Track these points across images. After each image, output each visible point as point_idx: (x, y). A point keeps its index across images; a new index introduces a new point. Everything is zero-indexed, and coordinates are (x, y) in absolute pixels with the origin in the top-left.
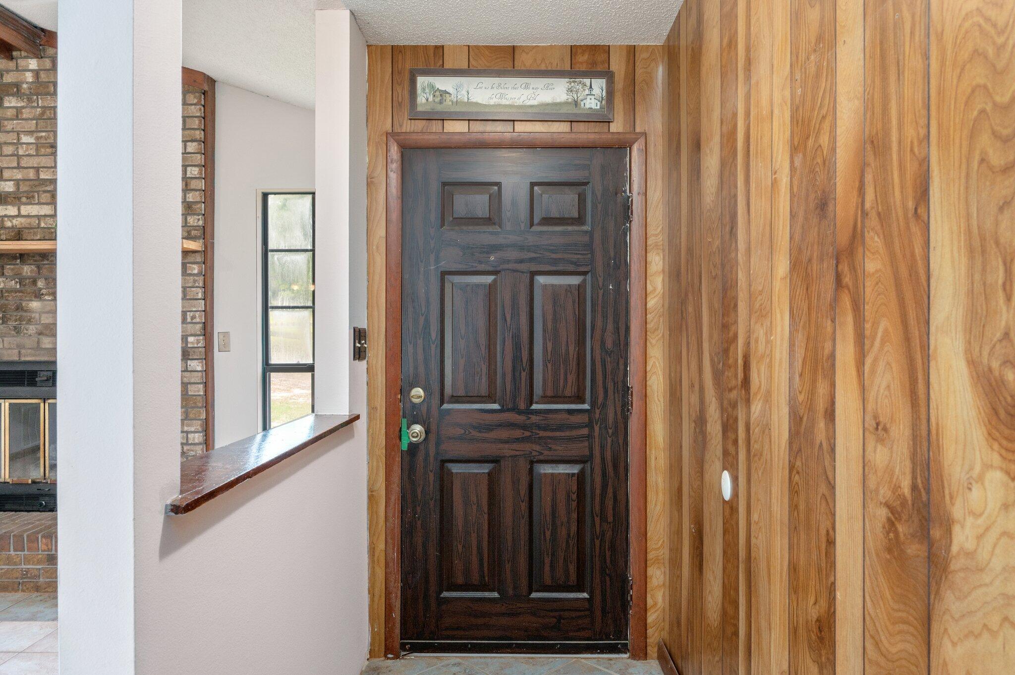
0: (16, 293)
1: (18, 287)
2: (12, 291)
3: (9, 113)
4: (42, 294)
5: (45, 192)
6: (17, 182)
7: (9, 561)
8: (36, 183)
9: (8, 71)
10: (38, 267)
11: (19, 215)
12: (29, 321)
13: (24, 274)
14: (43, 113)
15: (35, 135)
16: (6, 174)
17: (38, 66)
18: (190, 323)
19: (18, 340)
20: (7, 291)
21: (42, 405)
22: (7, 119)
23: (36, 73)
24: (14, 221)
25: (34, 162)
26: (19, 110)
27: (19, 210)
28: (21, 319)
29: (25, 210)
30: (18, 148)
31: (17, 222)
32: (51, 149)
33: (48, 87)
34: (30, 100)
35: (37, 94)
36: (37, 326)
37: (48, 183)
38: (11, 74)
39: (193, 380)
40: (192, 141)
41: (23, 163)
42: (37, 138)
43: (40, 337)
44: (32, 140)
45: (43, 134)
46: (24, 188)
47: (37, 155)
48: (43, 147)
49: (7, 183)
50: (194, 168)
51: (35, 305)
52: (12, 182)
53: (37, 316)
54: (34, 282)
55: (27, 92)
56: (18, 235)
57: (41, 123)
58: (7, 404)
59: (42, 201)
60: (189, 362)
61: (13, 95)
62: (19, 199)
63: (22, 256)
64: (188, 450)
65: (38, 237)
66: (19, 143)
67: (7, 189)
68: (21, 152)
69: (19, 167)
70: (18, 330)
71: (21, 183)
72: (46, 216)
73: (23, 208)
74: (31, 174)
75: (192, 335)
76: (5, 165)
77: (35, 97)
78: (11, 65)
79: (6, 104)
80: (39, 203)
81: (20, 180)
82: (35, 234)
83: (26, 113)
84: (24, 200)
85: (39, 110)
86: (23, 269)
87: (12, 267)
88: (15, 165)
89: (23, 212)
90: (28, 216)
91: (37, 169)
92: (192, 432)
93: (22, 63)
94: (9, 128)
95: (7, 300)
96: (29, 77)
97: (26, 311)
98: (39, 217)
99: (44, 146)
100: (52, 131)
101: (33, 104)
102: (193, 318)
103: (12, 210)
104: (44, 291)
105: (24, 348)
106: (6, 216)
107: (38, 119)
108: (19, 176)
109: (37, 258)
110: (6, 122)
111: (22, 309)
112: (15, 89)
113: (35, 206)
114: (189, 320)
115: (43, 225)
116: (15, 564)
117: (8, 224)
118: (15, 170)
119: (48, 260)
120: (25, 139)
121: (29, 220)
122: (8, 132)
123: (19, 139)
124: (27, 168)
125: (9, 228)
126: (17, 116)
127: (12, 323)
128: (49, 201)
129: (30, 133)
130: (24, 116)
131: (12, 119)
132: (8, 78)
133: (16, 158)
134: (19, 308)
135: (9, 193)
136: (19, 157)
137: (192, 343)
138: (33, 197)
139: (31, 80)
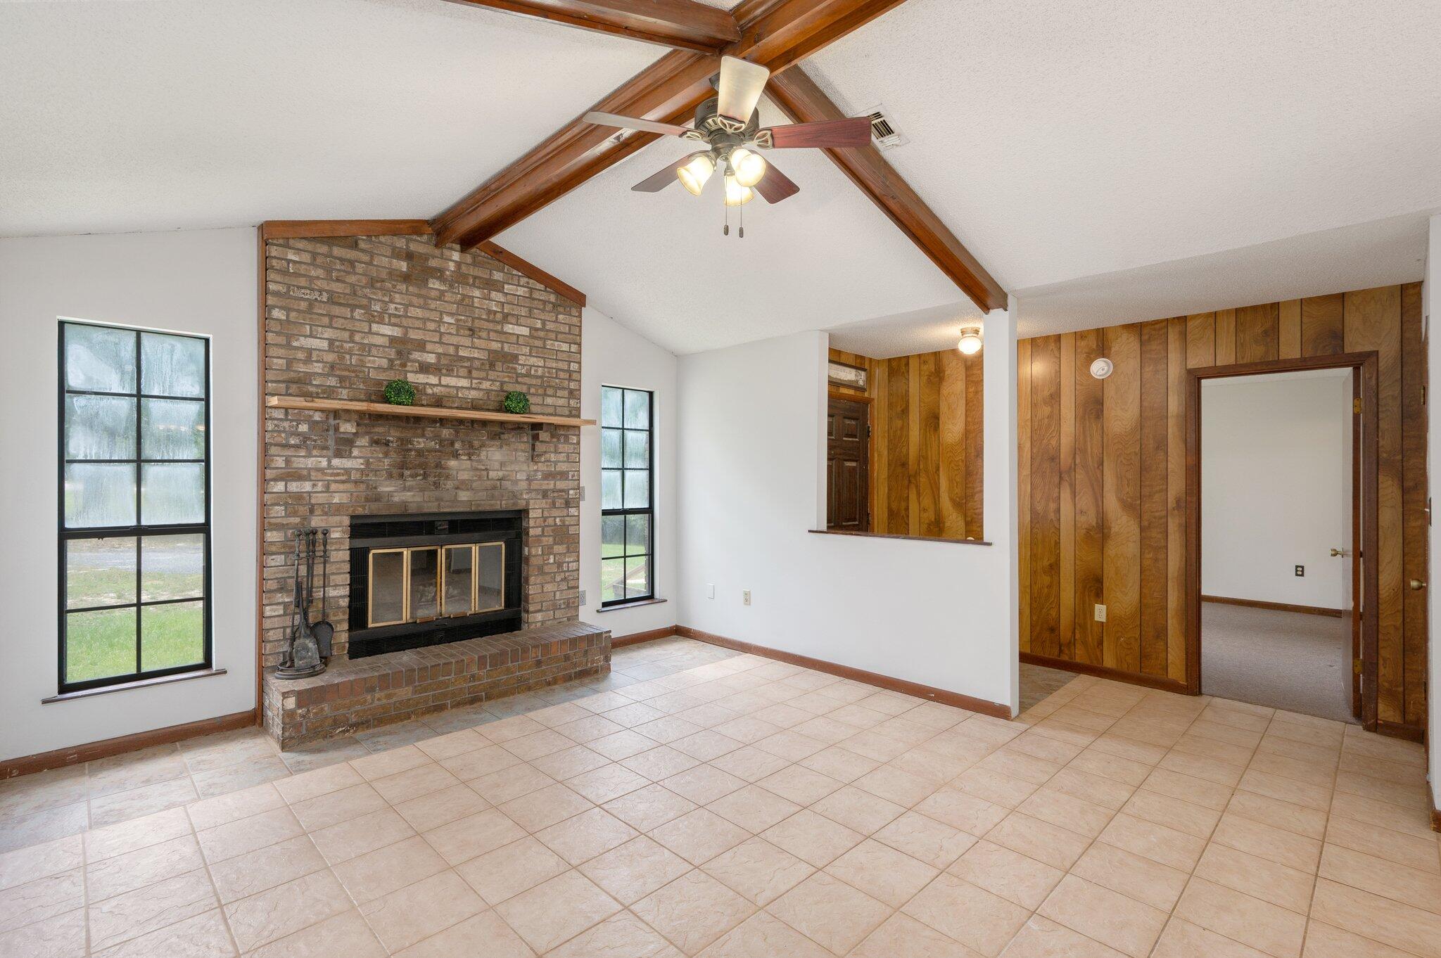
0: (436, 452)
1: (438, 447)
2: (432, 451)
3: (432, 294)
4: (459, 455)
5: (462, 367)
6: (439, 355)
7: (508, 671)
8: (455, 358)
9: (434, 257)
10: (457, 432)
11: (440, 385)
12: (447, 477)
13: (443, 436)
14: (463, 300)
15: (455, 317)
16: (429, 347)
17: (460, 258)
18: (571, 480)
19: (437, 493)
20: (427, 451)
21: (439, 550)
22: (432, 299)
23: (458, 264)
24: (435, 389)
25: (454, 340)
26: (442, 293)
27: (440, 380)
28: (440, 475)
29: (446, 380)
30: (440, 325)
31: (437, 390)
32: (469, 332)
33: (467, 278)
34: (451, 286)
35: (459, 283)
36: (454, 482)
37: (466, 360)
38: (436, 260)
39: (572, 523)
40: (575, 344)
41: (445, 340)
42: (458, 320)
43: (457, 491)
44: (452, 321)
45: (463, 318)
46: (444, 361)
47: (457, 335)
48: (462, 329)
49: (430, 355)
50: (575, 364)
51: (453, 463)
52: (434, 355)
53: (455, 472)
54: (452, 444)
55: (450, 279)
56: (438, 402)
57: (461, 308)
58: (409, 552)
59: (460, 374)
60: (570, 509)
61: (437, 278)
62: (440, 370)
63: (442, 421)
64: (568, 576)
65: (456, 405)
66: (441, 322)
67: (429, 360)
68: (442, 330)
69: (440, 343)
70: (437, 485)
71: (442, 357)
72: (462, 388)
73: (443, 378)
74: (451, 350)
75: (571, 489)
76: (428, 339)
77: (456, 285)
78: (437, 252)
79: (431, 285)
80: (458, 376)
81: (441, 353)
82: (453, 402)
83: (448, 296)
84: (444, 371)
85: (459, 296)
86: (442, 431)
87: (433, 429)
88: (437, 339)
89: (443, 382)
90: (447, 386)
91: (457, 347)
92: (571, 562)
93: (446, 252)
94: (433, 306)
95: (426, 458)
96: (452, 266)
97: (444, 469)
98: (458, 388)
99: (462, 327)
100: (469, 316)
101: (454, 290)
102: (573, 476)
103: (433, 380)
104: (460, 452)
105: (442, 500)
106: (427, 384)
107: (459, 303)
108: (440, 351)
109: (455, 423)
110: (430, 302)
111: (441, 467)
112: (439, 273)
113: (454, 378)
114: (570, 478)
115: (460, 395)
116: (512, 673)
117: (429, 391)
118: (437, 345)
119: (464, 425)
120: (447, 319)
121: (448, 390)
122: (432, 310)
123: (441, 318)
124: (447, 344)
125: (429, 394)
126: (440, 298)
127: (431, 479)
128: (466, 375)
129: (451, 314)
130: (446, 299)
131: (434, 299)
132: (433, 263)
133: (438, 334)
134: (438, 465)
135: (432, 364)
136: (442, 334)
137: (572, 495)
138: (453, 370)
139: (453, 269)
